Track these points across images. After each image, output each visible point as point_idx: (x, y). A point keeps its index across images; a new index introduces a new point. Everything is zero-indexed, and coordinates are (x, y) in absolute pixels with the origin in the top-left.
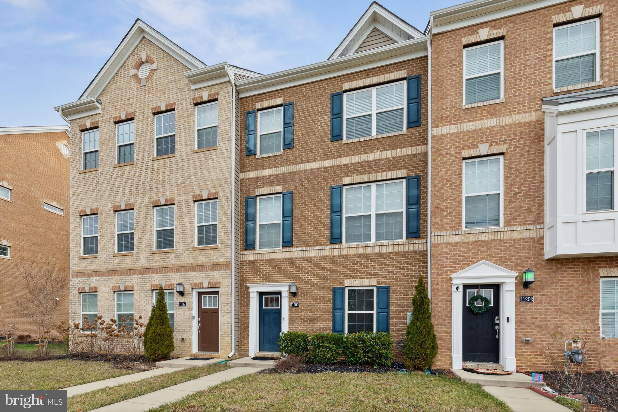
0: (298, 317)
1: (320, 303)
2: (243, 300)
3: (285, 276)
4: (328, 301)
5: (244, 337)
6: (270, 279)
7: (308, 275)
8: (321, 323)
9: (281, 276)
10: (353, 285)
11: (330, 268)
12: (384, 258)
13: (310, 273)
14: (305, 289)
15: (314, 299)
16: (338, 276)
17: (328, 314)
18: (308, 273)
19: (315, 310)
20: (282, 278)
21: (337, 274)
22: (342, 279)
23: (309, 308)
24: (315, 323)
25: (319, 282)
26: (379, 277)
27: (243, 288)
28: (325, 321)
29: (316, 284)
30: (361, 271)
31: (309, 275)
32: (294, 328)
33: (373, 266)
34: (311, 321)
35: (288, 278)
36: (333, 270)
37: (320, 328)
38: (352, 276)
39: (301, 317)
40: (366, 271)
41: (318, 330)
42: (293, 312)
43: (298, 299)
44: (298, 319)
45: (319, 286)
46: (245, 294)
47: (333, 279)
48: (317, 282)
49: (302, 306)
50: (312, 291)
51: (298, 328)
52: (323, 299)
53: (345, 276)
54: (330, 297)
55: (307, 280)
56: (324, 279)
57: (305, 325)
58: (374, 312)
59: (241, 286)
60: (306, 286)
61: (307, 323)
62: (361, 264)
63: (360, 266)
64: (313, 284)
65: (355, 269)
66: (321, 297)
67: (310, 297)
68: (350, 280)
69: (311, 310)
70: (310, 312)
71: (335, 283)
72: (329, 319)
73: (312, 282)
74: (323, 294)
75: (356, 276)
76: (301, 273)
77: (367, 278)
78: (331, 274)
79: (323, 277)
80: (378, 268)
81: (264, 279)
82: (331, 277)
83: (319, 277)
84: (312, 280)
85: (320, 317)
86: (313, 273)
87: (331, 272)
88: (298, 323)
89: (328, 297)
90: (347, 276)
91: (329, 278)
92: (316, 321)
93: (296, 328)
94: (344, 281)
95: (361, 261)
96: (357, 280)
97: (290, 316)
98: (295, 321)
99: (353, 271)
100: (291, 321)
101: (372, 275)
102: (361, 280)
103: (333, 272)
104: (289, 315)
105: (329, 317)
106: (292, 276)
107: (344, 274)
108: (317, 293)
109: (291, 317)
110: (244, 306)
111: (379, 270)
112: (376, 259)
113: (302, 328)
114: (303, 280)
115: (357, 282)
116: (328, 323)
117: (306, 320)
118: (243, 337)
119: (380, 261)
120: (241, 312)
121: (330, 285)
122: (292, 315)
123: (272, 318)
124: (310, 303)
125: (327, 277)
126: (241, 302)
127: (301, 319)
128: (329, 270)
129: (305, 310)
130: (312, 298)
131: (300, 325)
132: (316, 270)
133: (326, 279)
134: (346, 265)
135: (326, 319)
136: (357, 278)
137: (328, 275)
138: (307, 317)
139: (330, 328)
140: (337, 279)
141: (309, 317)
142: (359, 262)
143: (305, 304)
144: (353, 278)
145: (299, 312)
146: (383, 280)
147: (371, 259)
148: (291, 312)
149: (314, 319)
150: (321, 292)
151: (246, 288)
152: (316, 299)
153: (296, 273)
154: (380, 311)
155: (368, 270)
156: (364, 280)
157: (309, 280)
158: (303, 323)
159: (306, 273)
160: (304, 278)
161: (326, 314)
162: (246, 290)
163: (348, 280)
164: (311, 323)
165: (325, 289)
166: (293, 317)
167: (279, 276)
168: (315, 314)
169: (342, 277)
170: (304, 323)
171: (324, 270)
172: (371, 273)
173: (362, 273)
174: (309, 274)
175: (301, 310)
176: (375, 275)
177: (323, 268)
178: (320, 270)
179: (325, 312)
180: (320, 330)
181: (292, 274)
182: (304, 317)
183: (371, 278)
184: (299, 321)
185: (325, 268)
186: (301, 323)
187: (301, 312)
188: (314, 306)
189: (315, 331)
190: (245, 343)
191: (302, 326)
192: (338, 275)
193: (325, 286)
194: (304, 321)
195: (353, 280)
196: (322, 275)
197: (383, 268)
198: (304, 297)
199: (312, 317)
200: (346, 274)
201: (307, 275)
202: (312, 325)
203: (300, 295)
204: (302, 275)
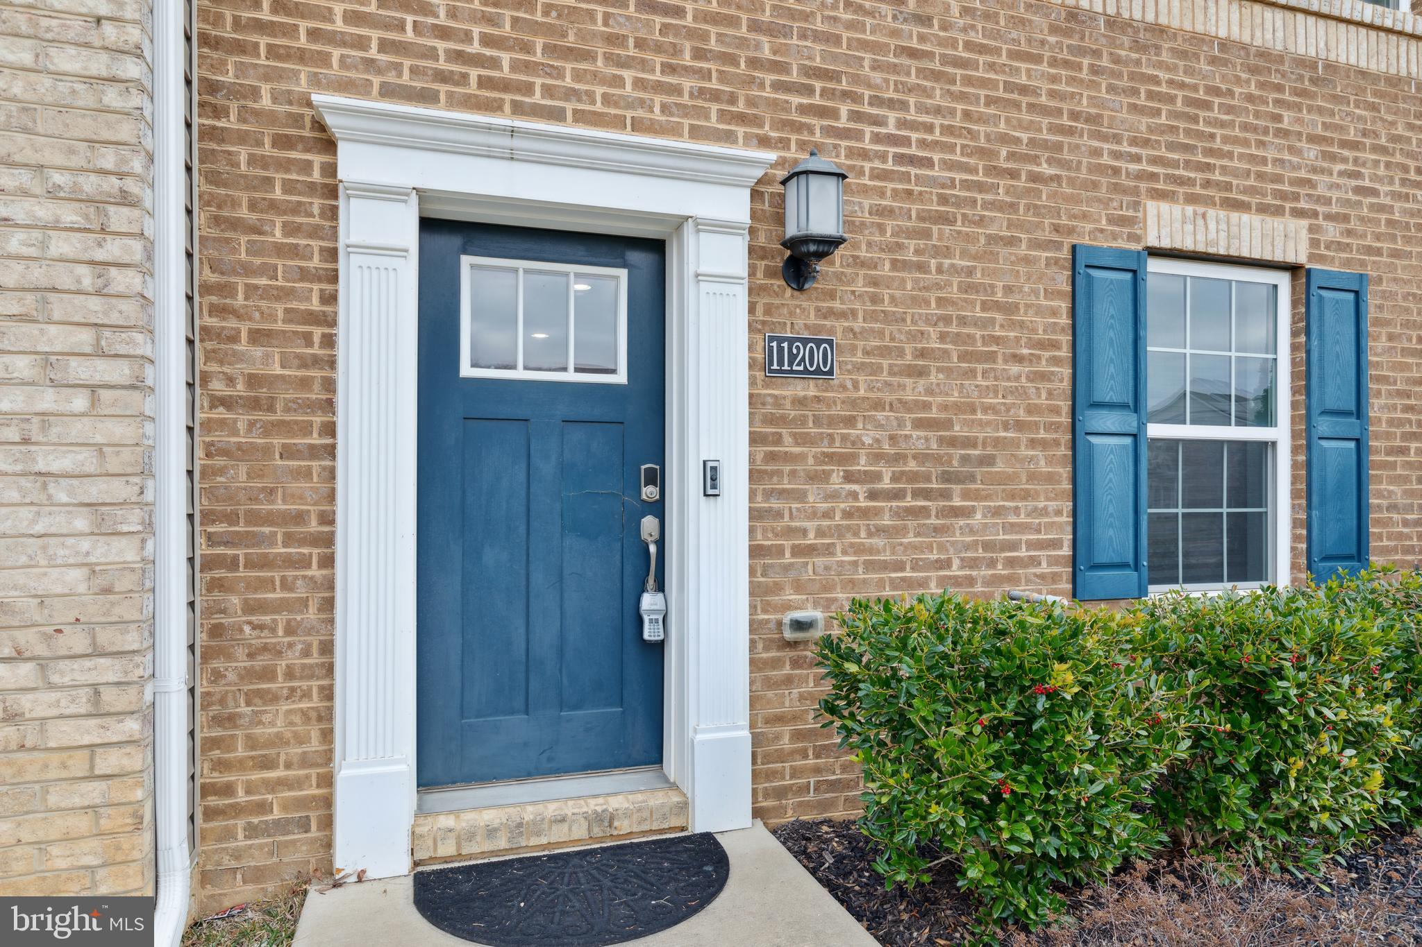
0: (830, 458)
1: (991, 357)
2: (248, 270)
3: (715, 96)
4: (1041, 345)
5: (268, 674)
6: (571, 94)
7: (902, 124)
8: (997, 512)
9: (677, 90)
10: (1189, 245)
11: (1052, 94)
12: (1335, 98)
13: (921, 108)
14: (881, 228)
15: (947, 320)
16: (1100, 169)
17: (1044, 444)
18: (904, 106)
19: (958, 408)
20: (684, 110)
21: (1097, 153)
22: (1126, 191)
23: (913, 390)
24: (956, 512)
25: (980, 187)
26: (1315, 214)
27: (242, 138)
28: (1026, 495)
29: (960, 202)
30: (1230, 155)
31: (913, 126)
32: (797, 551)
33: (1285, 133)
34: (926, 494)
35: (742, 119)
36: (1075, 116)
37: (988, 546)
38: (1182, 181)
39: (853, 458)
40: (1252, 158)
41: (973, 563)
42: (782, 421)
43: (831, 313)
44: (826, 477)
45: (981, 222)
46: (273, 206)
47: (1072, 182)
48: (966, 185)
49: (860, 368)
50: (937, 252)
51: (828, 550)
52: (1012, 325)
53: (1140, 176)
54: (1054, 313)
55: (900, 159)
56: (1013, 175)
57: (880, 531)
58: (1280, 433)
59: (219, 112)
60: (889, 212)
61: (896, 514)
62: (1230, 109)
63: (1223, 125)
64: (943, 200)
65: (1200, 135)
66: (998, 306)
67: (916, 301)
68: (1177, 209)
69: (926, 406)
70: (919, 424)
71: (1085, 216)
72: (1051, 478)
73: (933, 181)
74: (1008, 290)
75: (1207, 184)
76: (846, 95)
77: (1263, 209)
78: (1058, 147)
79: (1011, 156)
80: (1311, 152)
81: (505, 86)
82: (1061, 164)
83: (982, 153)
84: (929, 163)
85: (987, 461)
86: (938, 111)
87: (1060, 130)
88: (827, 515)
89: (1039, 311)
90: (1153, 177)
91: (1046, 169)
92: (966, 495)
93: (811, 550)
94: (1136, 205)
95: (1230, 93)
96: (1211, 213)
97: (762, 450)
98: (801, 496)
99: (1187, 148)
100: (768, 494)
101: (1283, 196)
102: (1234, 216)
103: (1071, 131)
104: (755, 439)
105: (1050, 461)
106: (774, 104)
107: (1137, 159)
108: (970, 272)
109: (771, 457)
110: (257, 337)
111: (1314, 170)
112: (1303, 93)
113: (859, 549)
114: (864, 155)
115: (1212, 226)
116: (1044, 512)
117: (886, 484)
118: (249, 675)
119: (1320, 111)
120: (218, 401)
121: (1056, 229)
122: (778, 439)
123: (546, 468)
124: (922, 353)
125: (1035, 160)
126: (226, 290)
127: (849, 478)
128: (1045, 111)
129: (878, 405)
130: (934, 310)
131: (840, 532)
132: (962, 97)
133: (1035, 178)
134: (1151, 95)
135: (1032, 477)
136: (1209, 202)
137: (1045, 145)
138: (899, 458)
139: (1056, 544)
140: (1095, 185)
141: (912, 466)
142: (1216, 91)
143: (884, 352)
144: (1192, 199)
145: (832, 421)
146: (1332, 232)
147: (1279, 88)
148: (770, 420)
149: (947, 477)
150: (994, 273)
151: (282, 142)
152: (963, 321)
153: (810, 91)
154: (1324, 425)
155: (1264, 161)
156: (1245, 217)
157: (912, 160)
158: (865, 513)
159: (891, 104)
160: (877, 138)
161: (1033, 443)
162: (286, 165)
163: (1164, 206)
164: (924, 512)
165: (1023, 250)
166: (788, 458)
167: (659, 87)
168: (953, 442)
169: (1124, 181)
170: (877, 512)
171: (1017, 105)
172: (1278, 179)
173: (1235, 173)
174: (912, 115)
175: (853, 403)
176: (1296, 197)
177: (1009, 87)
178: (990, 101)
179: (1020, 426)
180: (992, 563)
181: (777, 86)
182: (877, 457)
183: (1278, 211)
184: (833, 496)
185: (1023, 90)
186: (848, 515)
187: (850, 422)
188: (948, 371)
189: (956, 571)
190: (278, 741)
191: (863, 538)
192: (1106, 160)
193: (1020, 226)
194: (872, 495)
195: (1190, 209)
196: (1004, 139)
197: (1332, 157)
198: (875, 299)
199: (938, 459)
200: (1154, 161)
201: (892, 116)
202: (937, 530)
203: (839, 277)
204: (856, 116)
